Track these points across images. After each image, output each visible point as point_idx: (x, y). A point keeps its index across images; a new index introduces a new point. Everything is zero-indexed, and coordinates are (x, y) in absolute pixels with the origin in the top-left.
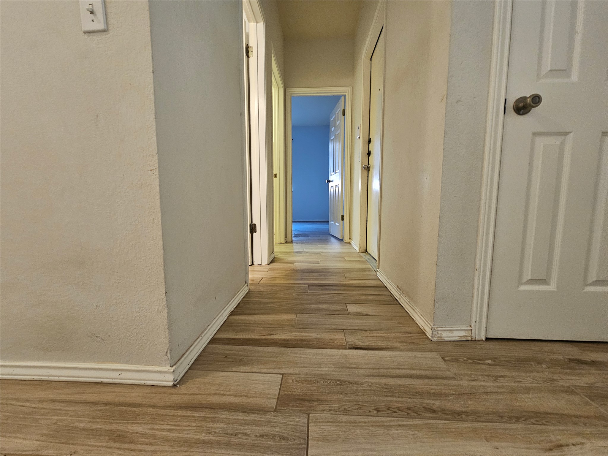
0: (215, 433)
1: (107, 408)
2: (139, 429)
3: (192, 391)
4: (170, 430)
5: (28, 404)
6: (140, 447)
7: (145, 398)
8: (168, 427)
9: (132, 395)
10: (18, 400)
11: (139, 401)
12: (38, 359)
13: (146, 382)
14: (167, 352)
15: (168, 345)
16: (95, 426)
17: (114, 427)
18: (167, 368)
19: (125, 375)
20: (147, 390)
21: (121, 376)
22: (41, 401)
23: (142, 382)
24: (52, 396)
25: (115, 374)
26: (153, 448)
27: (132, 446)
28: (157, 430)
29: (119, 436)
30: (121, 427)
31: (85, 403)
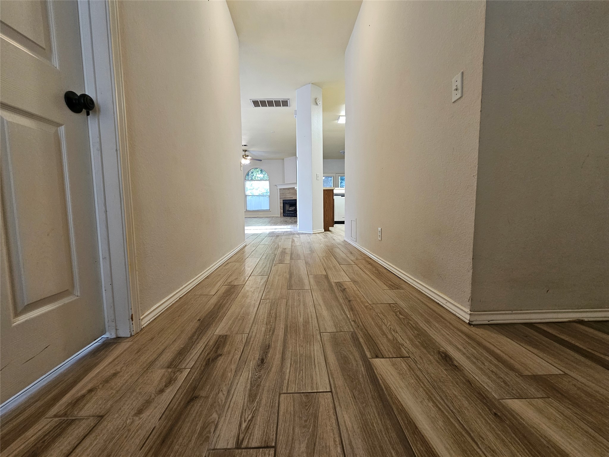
0: (468, 350)
1: (433, 312)
2: (437, 325)
3: (477, 333)
4: (448, 334)
5: (411, 295)
6: (431, 329)
7: (451, 319)
8: (449, 333)
9: (446, 315)
10: (410, 293)
11: (447, 318)
12: (421, 281)
13: (456, 314)
14: (469, 300)
15: (470, 295)
16: (423, 314)
17: (429, 318)
18: (468, 310)
19: (448, 304)
20: (454, 318)
21: (446, 304)
22: (415, 297)
23: (455, 313)
24: (419, 298)
25: (444, 302)
26: (436, 333)
27: (429, 327)
28: (443, 330)
29: (428, 321)
30: (431, 320)
31: (427, 306)
